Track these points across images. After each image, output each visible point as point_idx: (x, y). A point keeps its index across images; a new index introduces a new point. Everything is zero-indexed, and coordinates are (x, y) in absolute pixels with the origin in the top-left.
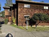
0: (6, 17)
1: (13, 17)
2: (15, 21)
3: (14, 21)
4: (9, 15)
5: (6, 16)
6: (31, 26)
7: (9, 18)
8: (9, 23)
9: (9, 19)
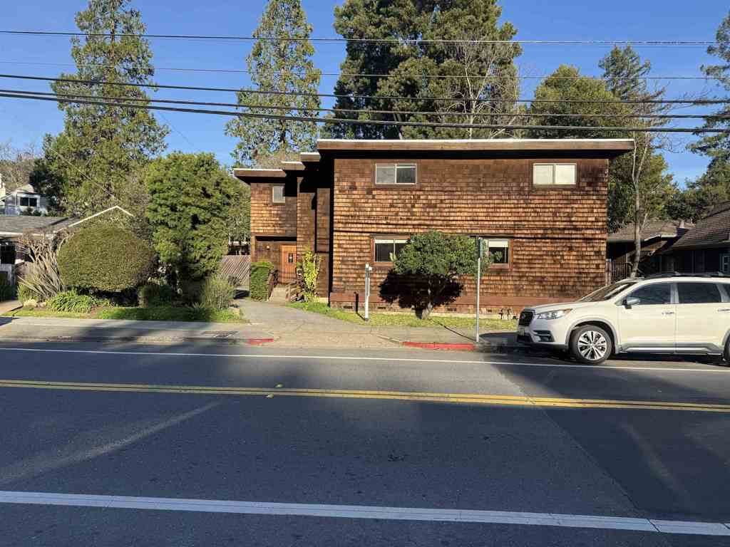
0: (258, 250)
1: (306, 250)
2: (314, 273)
3: (311, 278)
4: (279, 232)
5: (259, 239)
6: (419, 312)
7: (284, 258)
8: (280, 292)
9: (278, 263)
